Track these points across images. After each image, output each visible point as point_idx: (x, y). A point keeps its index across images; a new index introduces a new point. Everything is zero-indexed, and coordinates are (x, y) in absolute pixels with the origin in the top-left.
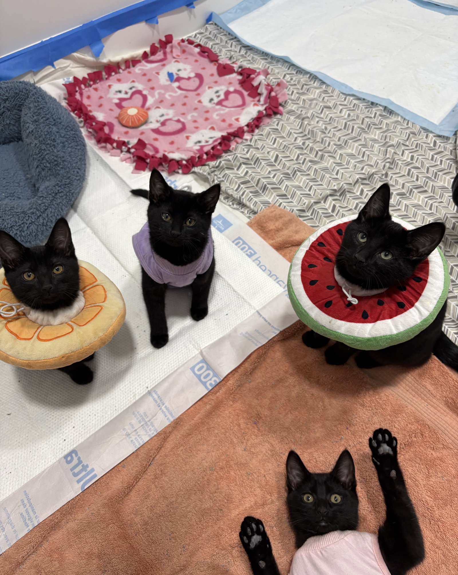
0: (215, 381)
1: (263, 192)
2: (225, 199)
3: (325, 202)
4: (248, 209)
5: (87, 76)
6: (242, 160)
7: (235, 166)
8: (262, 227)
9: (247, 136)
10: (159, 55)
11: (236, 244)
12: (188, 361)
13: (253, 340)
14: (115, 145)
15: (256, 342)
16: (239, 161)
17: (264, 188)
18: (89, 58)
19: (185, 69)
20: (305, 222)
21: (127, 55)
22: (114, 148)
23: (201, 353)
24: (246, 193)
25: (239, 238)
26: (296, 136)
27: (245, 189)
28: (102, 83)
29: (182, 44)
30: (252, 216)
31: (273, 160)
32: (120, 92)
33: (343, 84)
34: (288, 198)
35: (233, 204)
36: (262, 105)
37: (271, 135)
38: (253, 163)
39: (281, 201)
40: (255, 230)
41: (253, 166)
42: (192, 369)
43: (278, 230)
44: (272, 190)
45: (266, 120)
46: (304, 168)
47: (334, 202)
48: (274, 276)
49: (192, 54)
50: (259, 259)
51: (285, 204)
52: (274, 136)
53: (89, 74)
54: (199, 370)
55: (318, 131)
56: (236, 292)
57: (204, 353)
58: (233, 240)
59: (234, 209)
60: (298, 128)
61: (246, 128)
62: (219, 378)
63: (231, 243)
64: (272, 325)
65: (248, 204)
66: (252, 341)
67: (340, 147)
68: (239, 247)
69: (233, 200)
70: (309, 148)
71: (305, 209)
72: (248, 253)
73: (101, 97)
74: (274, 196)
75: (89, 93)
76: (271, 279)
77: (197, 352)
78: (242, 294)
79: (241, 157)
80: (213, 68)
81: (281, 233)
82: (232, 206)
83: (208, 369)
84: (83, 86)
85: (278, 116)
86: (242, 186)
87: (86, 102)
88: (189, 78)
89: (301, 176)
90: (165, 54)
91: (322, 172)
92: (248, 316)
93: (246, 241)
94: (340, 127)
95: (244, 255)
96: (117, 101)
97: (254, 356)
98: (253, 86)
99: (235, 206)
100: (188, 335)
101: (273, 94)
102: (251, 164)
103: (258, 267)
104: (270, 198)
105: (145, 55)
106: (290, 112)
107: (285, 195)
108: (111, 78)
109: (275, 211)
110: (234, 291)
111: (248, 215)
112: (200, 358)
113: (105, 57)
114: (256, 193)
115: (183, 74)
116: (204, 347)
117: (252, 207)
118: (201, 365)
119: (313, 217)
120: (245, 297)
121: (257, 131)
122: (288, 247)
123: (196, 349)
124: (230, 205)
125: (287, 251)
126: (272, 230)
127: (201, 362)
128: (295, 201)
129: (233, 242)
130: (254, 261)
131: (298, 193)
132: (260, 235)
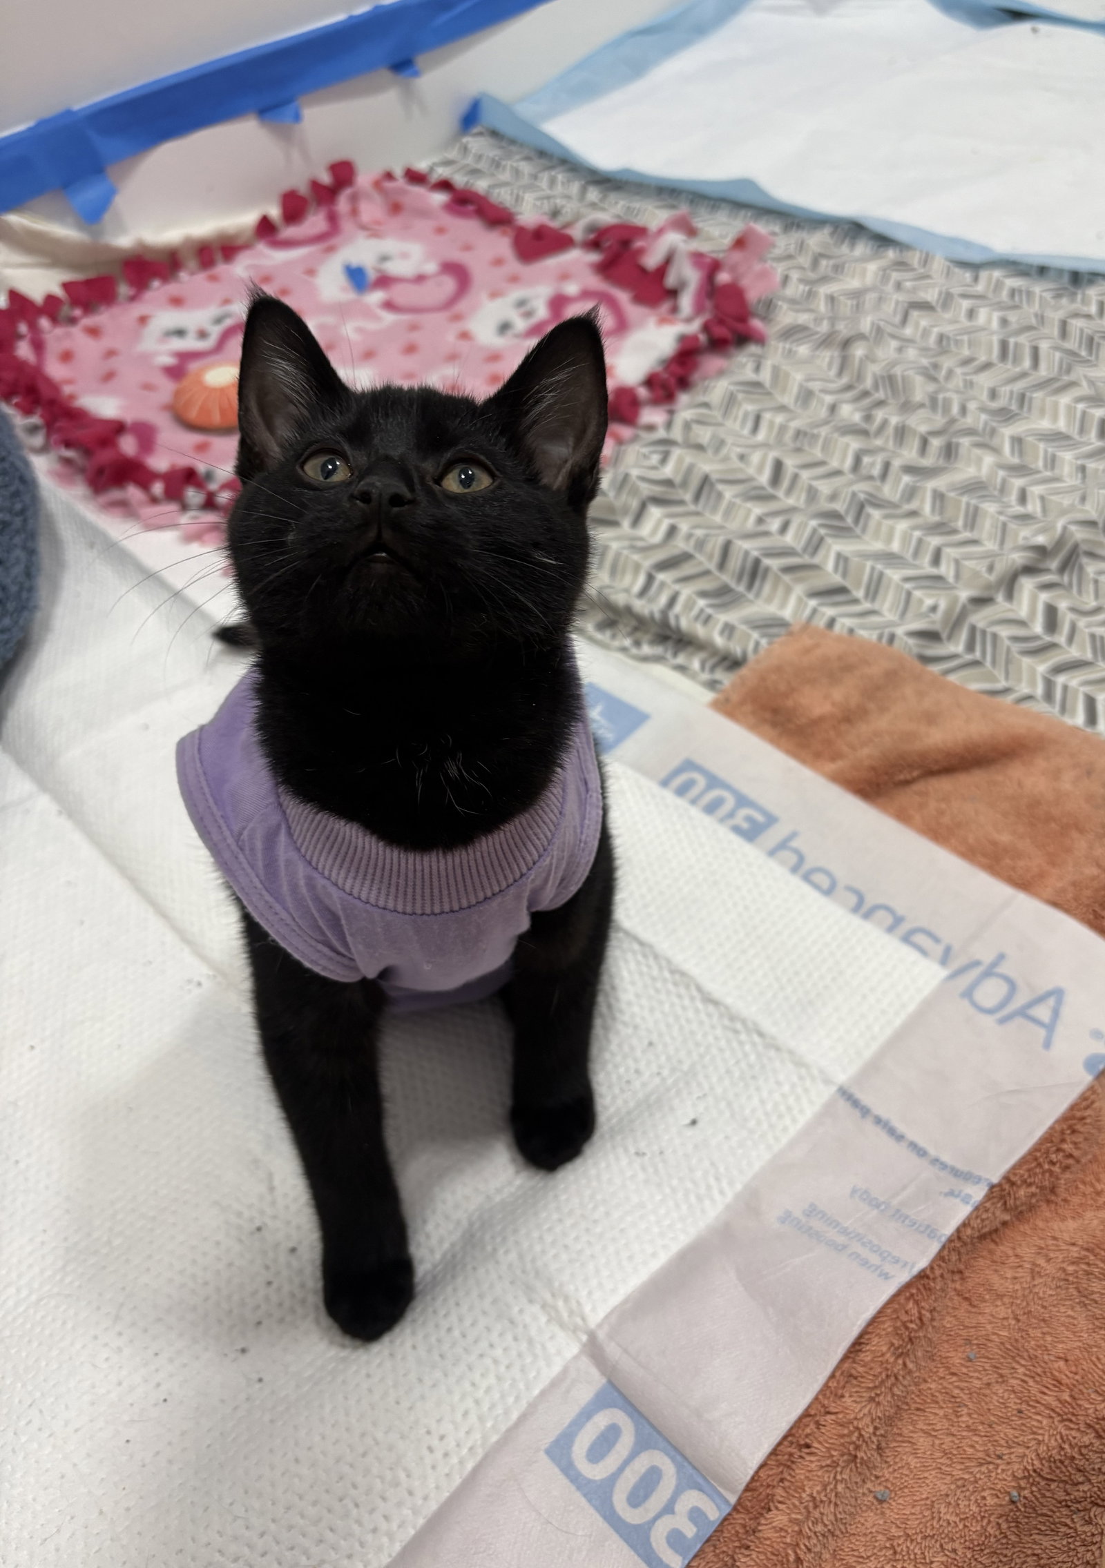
0: (696, 1515)
1: (750, 586)
2: (602, 626)
3: (1010, 596)
4: (702, 655)
5: (58, 291)
6: (646, 489)
7: (625, 511)
8: (775, 711)
9: (652, 416)
10: (315, 222)
11: (681, 791)
12: (532, 1407)
13: (856, 1247)
14: (158, 488)
15: (874, 1259)
16: (634, 491)
17: (754, 573)
18: (64, 231)
19: (405, 256)
20: (952, 678)
21: (204, 227)
22: (154, 501)
23: (594, 1350)
24: (681, 600)
25: (689, 765)
26: (829, 399)
27: (677, 587)
28: (115, 310)
29: (389, 185)
30: (726, 679)
31: (764, 478)
32: (180, 333)
33: (954, 241)
34: (856, 601)
35: (637, 644)
36: (689, 320)
37: (740, 405)
38: (688, 497)
39: (829, 612)
40: (753, 728)
41: (692, 507)
42: (560, 1452)
43: (849, 717)
44: (787, 578)
45: (712, 363)
46: (889, 491)
47: (1044, 597)
48: (881, 914)
49: (424, 213)
50: (794, 844)
51: (849, 622)
52: (750, 408)
53: (66, 286)
54: (598, 1451)
55: (911, 373)
56: (716, 1003)
57: (612, 1351)
58: (663, 774)
59: (645, 659)
60: (833, 373)
61: (643, 393)
62: (714, 1495)
63: (656, 788)
64: (932, 1152)
65: (700, 631)
66: (856, 1256)
67: (1006, 415)
68: (694, 802)
69: (636, 629)
70: (890, 431)
71: (937, 627)
72: (739, 819)
73: (111, 353)
74: (800, 600)
75: (66, 345)
76: (868, 926)
77: (572, 1349)
78: (750, 1010)
79: (643, 479)
80: (500, 244)
81: (864, 729)
82: (634, 651)
83: (642, 1445)
84: (44, 323)
85: (753, 349)
86: (661, 576)
87: (55, 370)
88: (420, 279)
89: (889, 522)
90: (333, 219)
91: (964, 499)
92: (802, 1121)
93: (722, 774)
94: (983, 358)
95: (724, 833)
96: (169, 361)
97: (879, 1345)
98: (643, 270)
99: (647, 649)
100: (513, 1256)
101: (723, 277)
102: (681, 502)
103: (796, 881)
104: (783, 605)
105: (265, 228)
106: (792, 333)
107: (842, 590)
108: (148, 295)
109: (817, 646)
110: (709, 1000)
111: (706, 676)
112: (590, 1383)
113: (121, 228)
114: (723, 596)
115: (395, 268)
116: (601, 1314)
117: (719, 641)
118: (602, 1420)
119: (978, 654)
120: (767, 1025)
121: (683, 398)
122: (907, 783)
123: (562, 1325)
124: (624, 650)
125: (907, 797)
126: (821, 720)
127: (600, 1402)
128: (887, 608)
129: (665, 783)
130: (772, 853)
131: (894, 575)
132: (774, 742)
